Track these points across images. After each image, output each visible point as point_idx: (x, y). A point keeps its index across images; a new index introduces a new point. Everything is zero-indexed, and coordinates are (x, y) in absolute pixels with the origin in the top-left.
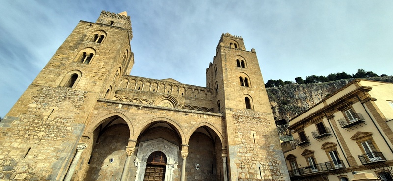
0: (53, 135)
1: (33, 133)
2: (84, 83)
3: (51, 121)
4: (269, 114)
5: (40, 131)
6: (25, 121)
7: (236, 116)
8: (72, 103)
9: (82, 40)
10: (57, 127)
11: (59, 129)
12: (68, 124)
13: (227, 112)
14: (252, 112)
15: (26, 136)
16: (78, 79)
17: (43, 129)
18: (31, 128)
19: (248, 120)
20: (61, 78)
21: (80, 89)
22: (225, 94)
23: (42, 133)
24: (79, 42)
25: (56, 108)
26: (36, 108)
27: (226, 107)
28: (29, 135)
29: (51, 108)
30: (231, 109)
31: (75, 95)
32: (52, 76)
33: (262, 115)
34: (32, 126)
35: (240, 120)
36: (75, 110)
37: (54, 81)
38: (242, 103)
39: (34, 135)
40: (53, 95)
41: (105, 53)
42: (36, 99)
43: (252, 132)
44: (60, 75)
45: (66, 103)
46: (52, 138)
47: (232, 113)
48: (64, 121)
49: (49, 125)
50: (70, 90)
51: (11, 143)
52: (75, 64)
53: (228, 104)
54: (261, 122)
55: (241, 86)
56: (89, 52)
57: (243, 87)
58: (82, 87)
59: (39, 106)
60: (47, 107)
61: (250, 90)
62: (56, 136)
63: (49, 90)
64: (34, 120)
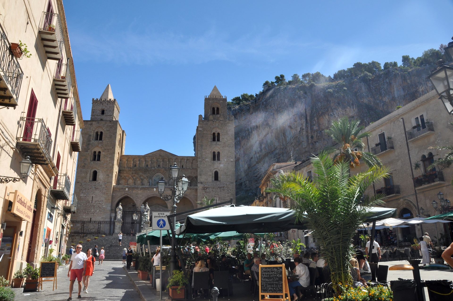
0: (98, 211)
1: (89, 210)
2: (102, 177)
3: (94, 203)
4: (232, 183)
5: (92, 209)
6: (82, 204)
7: (205, 187)
8: (100, 191)
9: (90, 141)
10: (98, 206)
11: (100, 207)
12: (103, 204)
13: (199, 185)
14: (218, 183)
15: (86, 212)
16: (98, 174)
17: (92, 208)
18: (87, 208)
19: (214, 190)
20: (88, 175)
21: (101, 182)
22: (198, 171)
23: (93, 210)
24: (88, 143)
25: (94, 196)
26: (84, 196)
27: (198, 181)
28: (88, 211)
29: (91, 196)
30: (201, 183)
31: (100, 186)
32: (84, 175)
33: (226, 185)
34: (87, 207)
35: (208, 190)
36: (103, 195)
37: (86, 178)
38: (211, 176)
39: (90, 212)
40: (88, 188)
41: (108, 149)
42: (82, 191)
43: (215, 198)
44: (87, 173)
45: (97, 192)
46: (98, 212)
47: (202, 186)
48: (100, 202)
49: (94, 206)
50: (96, 183)
51: (82, 216)
52: (92, 162)
53: (201, 179)
54: (224, 190)
55: (212, 161)
56: (97, 150)
57: (215, 162)
58: (102, 180)
59: (85, 195)
60: (89, 196)
61: (220, 163)
62: (100, 211)
63: (85, 184)
64: (86, 204)
